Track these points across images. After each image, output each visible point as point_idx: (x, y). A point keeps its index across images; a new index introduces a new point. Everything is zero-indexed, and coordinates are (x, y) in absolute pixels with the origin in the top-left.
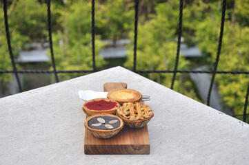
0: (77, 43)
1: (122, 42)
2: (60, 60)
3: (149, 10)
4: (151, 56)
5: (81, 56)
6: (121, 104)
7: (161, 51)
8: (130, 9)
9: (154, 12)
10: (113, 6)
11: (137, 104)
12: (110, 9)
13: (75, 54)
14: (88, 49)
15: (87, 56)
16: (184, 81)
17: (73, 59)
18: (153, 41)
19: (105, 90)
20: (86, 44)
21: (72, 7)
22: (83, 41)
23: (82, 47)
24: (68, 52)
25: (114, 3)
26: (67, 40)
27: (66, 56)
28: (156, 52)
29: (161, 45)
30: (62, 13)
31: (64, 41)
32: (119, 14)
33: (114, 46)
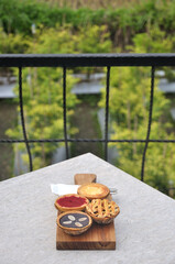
0: (47, 79)
1: (97, 76)
2: (28, 99)
3: (126, 40)
4: (128, 94)
5: (52, 94)
6: (90, 200)
7: (138, 88)
8: (106, 39)
9: (131, 43)
10: (86, 37)
11: (105, 200)
12: (83, 40)
13: (44, 92)
14: (59, 86)
15: (58, 94)
16: (163, 122)
17: (43, 97)
18: (130, 77)
19: (76, 183)
20: (56, 80)
21: (42, 38)
22: (53, 76)
23: (52, 83)
24: (37, 89)
25: (87, 33)
26: (35, 75)
27: (34, 94)
28: (133, 89)
29: (139, 82)
30: (31, 44)
31: (32, 76)
32: (93, 46)
33: (87, 81)
